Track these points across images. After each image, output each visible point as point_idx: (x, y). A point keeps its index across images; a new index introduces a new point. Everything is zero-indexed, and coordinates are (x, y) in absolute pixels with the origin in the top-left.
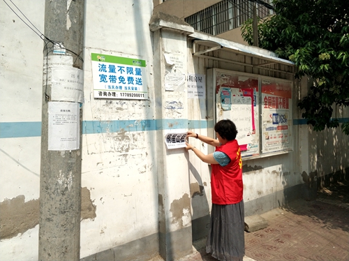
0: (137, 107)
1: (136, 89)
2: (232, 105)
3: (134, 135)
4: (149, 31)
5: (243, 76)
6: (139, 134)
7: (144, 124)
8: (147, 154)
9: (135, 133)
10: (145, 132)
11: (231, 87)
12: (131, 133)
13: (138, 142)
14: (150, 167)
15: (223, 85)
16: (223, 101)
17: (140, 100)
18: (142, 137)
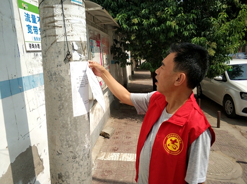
2: (95, 54)
5: (96, 31)
11: (93, 39)
16: (91, 50)
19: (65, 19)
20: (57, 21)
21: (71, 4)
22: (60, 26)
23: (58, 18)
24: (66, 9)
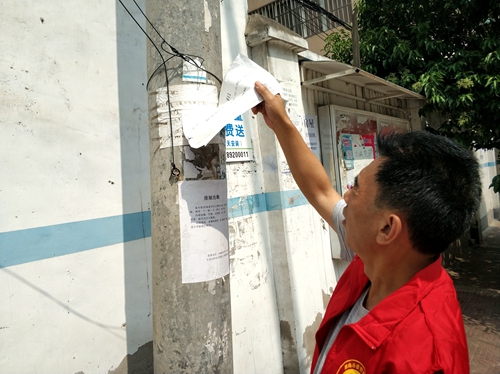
0: (240, 174)
1: (237, 144)
2: (355, 161)
3: (239, 224)
4: (245, 46)
5: (361, 115)
6: (246, 220)
7: (251, 203)
8: (259, 254)
9: (240, 219)
10: (254, 215)
11: (351, 133)
12: (236, 220)
13: (246, 234)
14: (265, 275)
15: (343, 131)
16: (345, 155)
17: (243, 162)
18: (250, 225)
19: (172, 109)
20: (160, 114)
21: (183, 83)
22: (165, 121)
23: (163, 110)
24: (173, 93)
